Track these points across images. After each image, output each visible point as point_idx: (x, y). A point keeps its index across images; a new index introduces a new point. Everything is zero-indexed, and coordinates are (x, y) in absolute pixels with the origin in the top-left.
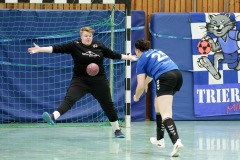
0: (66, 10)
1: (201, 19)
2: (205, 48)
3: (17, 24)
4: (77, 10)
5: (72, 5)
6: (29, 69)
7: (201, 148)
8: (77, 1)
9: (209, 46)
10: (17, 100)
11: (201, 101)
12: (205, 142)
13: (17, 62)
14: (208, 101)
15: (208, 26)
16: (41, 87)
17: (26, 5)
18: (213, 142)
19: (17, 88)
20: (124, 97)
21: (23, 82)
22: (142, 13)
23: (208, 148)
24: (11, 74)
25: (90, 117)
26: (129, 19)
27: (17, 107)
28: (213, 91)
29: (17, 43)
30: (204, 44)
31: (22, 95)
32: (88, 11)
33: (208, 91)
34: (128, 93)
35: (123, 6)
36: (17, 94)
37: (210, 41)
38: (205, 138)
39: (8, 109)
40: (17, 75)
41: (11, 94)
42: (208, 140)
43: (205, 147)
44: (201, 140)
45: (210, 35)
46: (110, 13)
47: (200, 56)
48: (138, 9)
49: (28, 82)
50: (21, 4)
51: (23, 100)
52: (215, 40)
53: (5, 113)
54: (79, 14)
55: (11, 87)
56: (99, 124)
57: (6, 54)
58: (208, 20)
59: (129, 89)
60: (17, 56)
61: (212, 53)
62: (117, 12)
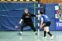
0: (23, 3)
1: (58, 5)
2: (58, 12)
3: (10, 6)
4: (26, 3)
5: (24, 1)
6: (13, 17)
7: (57, 38)
8: (26, 0)
9: (59, 12)
10: (10, 25)
11: (57, 26)
12: (58, 36)
13: (10, 16)
14: (59, 26)
15: (59, 7)
16: (16, 22)
17: (13, 1)
18: (60, 36)
19: (10, 22)
20: (38, 25)
21: (12, 21)
22: (42, 3)
23: (59, 38)
24: (9, 19)
25: (29, 30)
26: (39, 5)
27: (10, 27)
28: (60, 23)
29: (10, 11)
30: (58, 11)
31: (12, 24)
32: (29, 3)
33: (59, 23)
34: (39, 24)
35: (38, 1)
36: (10, 24)
37: (60, 11)
38: (58, 35)
39: (8, 28)
40: (10, 19)
41: (9, 24)
42: (59, 36)
43: (58, 37)
44: (57, 36)
45: (60, 9)
46: (34, 3)
47: (57, 14)
48: (42, 2)
49: (13, 21)
50: (11, 1)
51: (12, 25)
52: (61, 10)
53: (7, 29)
54: (26, 4)
55: (9, 22)
56: (31, 32)
57: (7, 14)
58: (59, 5)
59: (39, 23)
60: (10, 14)
61: (60, 14)
62: (36, 3)
